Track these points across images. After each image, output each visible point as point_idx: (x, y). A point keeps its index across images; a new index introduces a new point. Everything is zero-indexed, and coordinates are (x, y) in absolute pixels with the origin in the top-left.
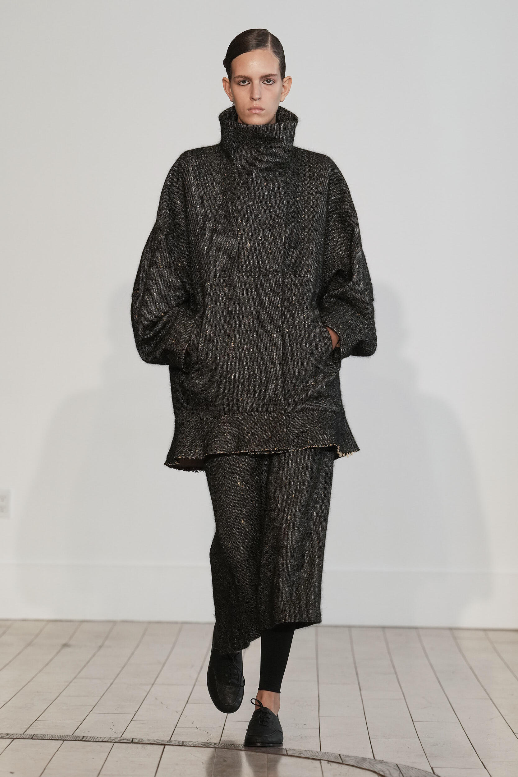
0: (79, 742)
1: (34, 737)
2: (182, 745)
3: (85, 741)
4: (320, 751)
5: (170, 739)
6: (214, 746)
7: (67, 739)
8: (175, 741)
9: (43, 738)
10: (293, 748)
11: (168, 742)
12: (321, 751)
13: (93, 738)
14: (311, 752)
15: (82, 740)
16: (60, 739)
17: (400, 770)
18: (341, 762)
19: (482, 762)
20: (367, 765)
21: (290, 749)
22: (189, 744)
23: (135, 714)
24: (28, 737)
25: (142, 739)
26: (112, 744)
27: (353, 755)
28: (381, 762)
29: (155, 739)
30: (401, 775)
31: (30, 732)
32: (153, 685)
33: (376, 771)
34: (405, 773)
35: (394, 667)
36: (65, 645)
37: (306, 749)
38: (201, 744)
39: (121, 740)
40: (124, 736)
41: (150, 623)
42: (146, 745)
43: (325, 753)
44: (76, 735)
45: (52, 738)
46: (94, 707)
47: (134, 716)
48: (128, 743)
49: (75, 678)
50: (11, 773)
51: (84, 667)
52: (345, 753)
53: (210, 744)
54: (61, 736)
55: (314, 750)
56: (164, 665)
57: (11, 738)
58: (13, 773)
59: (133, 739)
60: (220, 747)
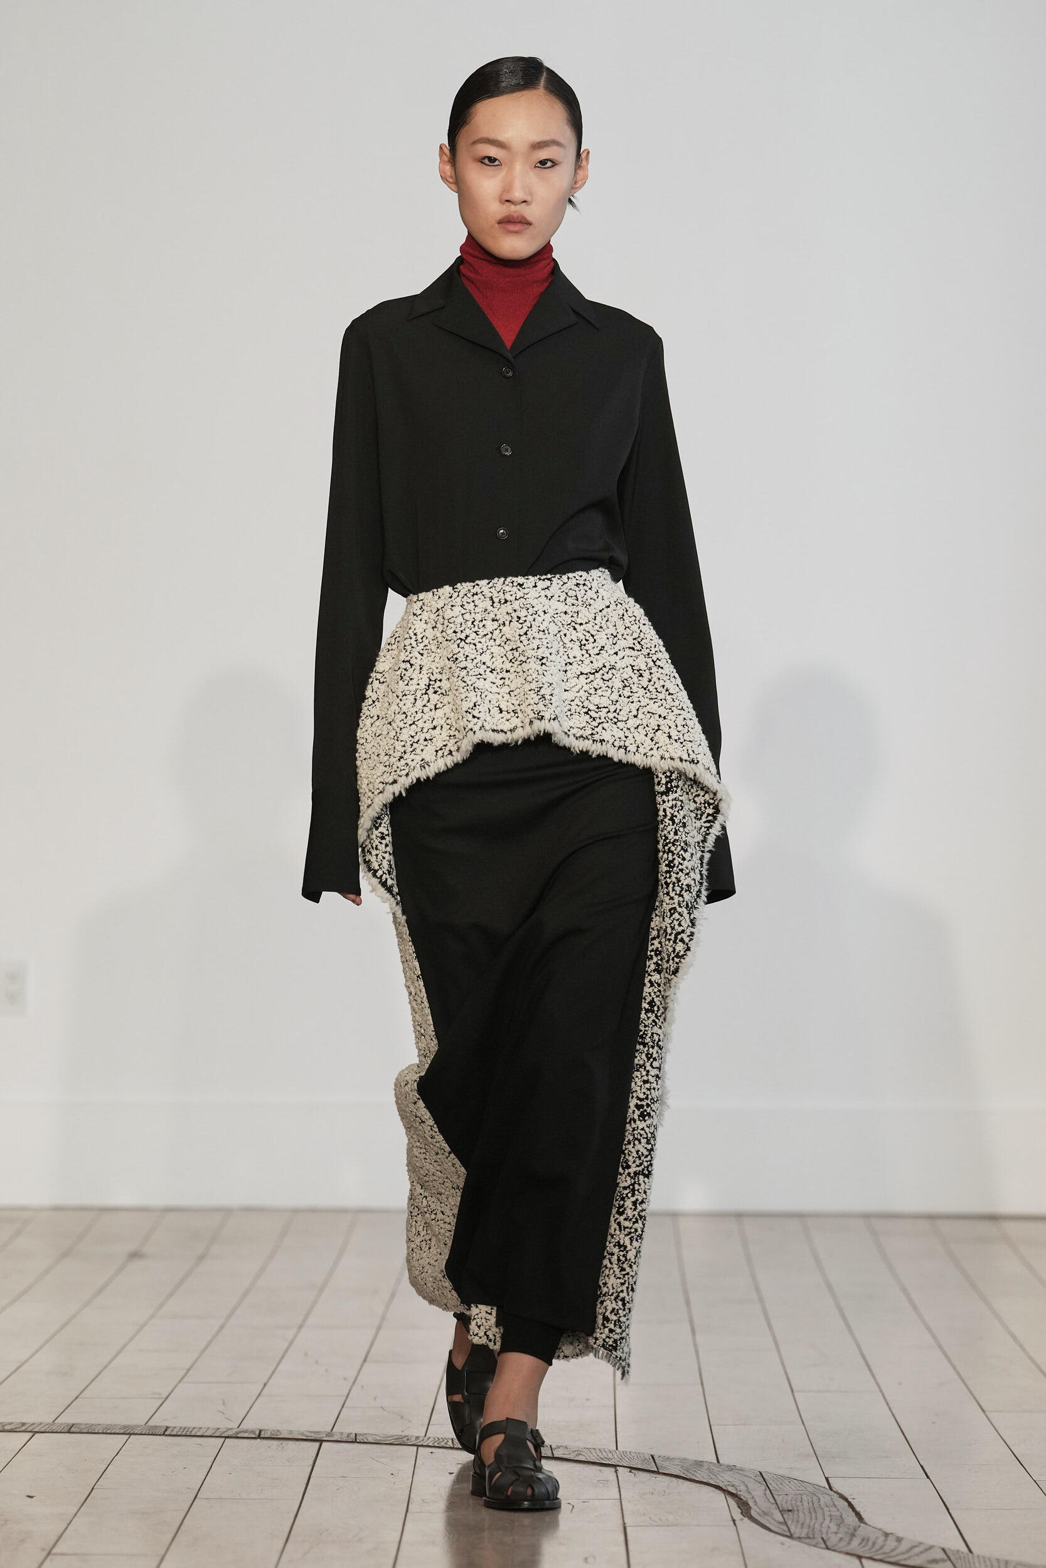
0: (159, 1437)
1: (73, 1430)
2: (355, 1441)
3: (170, 1435)
4: (615, 1449)
5: (332, 1430)
6: (415, 1442)
7: (136, 1432)
8: (342, 1434)
9: (90, 1431)
10: (564, 1445)
11: (327, 1436)
12: (617, 1449)
13: (186, 1430)
14: (598, 1451)
15: (164, 1434)
16: (122, 1431)
17: (766, 1483)
18: (656, 1470)
19: (922, 1467)
20: (704, 1475)
21: (558, 1447)
22: (367, 1439)
23: (265, 1385)
24: (61, 1428)
25: (278, 1431)
26: (222, 1440)
27: (677, 1456)
28: (731, 1468)
29: (302, 1430)
30: (768, 1491)
31: (66, 1419)
32: (301, 1327)
33: (721, 1485)
34: (776, 1490)
35: (758, 1289)
36: (135, 1255)
37: (588, 1446)
38: (390, 1439)
39: (238, 1433)
40: (244, 1426)
41: (296, 1211)
42: (285, 1443)
43: (624, 1453)
44: (153, 1424)
45: (108, 1431)
46: (188, 1370)
47: (263, 1388)
48: (253, 1438)
49: (152, 1317)
50: (29, 1496)
51: (171, 1295)
52: (662, 1453)
53: (406, 1438)
54: (125, 1427)
55: (604, 1447)
56: (321, 1290)
57: (30, 1432)
58: (32, 1497)
59: (260, 1431)
60: (426, 1444)
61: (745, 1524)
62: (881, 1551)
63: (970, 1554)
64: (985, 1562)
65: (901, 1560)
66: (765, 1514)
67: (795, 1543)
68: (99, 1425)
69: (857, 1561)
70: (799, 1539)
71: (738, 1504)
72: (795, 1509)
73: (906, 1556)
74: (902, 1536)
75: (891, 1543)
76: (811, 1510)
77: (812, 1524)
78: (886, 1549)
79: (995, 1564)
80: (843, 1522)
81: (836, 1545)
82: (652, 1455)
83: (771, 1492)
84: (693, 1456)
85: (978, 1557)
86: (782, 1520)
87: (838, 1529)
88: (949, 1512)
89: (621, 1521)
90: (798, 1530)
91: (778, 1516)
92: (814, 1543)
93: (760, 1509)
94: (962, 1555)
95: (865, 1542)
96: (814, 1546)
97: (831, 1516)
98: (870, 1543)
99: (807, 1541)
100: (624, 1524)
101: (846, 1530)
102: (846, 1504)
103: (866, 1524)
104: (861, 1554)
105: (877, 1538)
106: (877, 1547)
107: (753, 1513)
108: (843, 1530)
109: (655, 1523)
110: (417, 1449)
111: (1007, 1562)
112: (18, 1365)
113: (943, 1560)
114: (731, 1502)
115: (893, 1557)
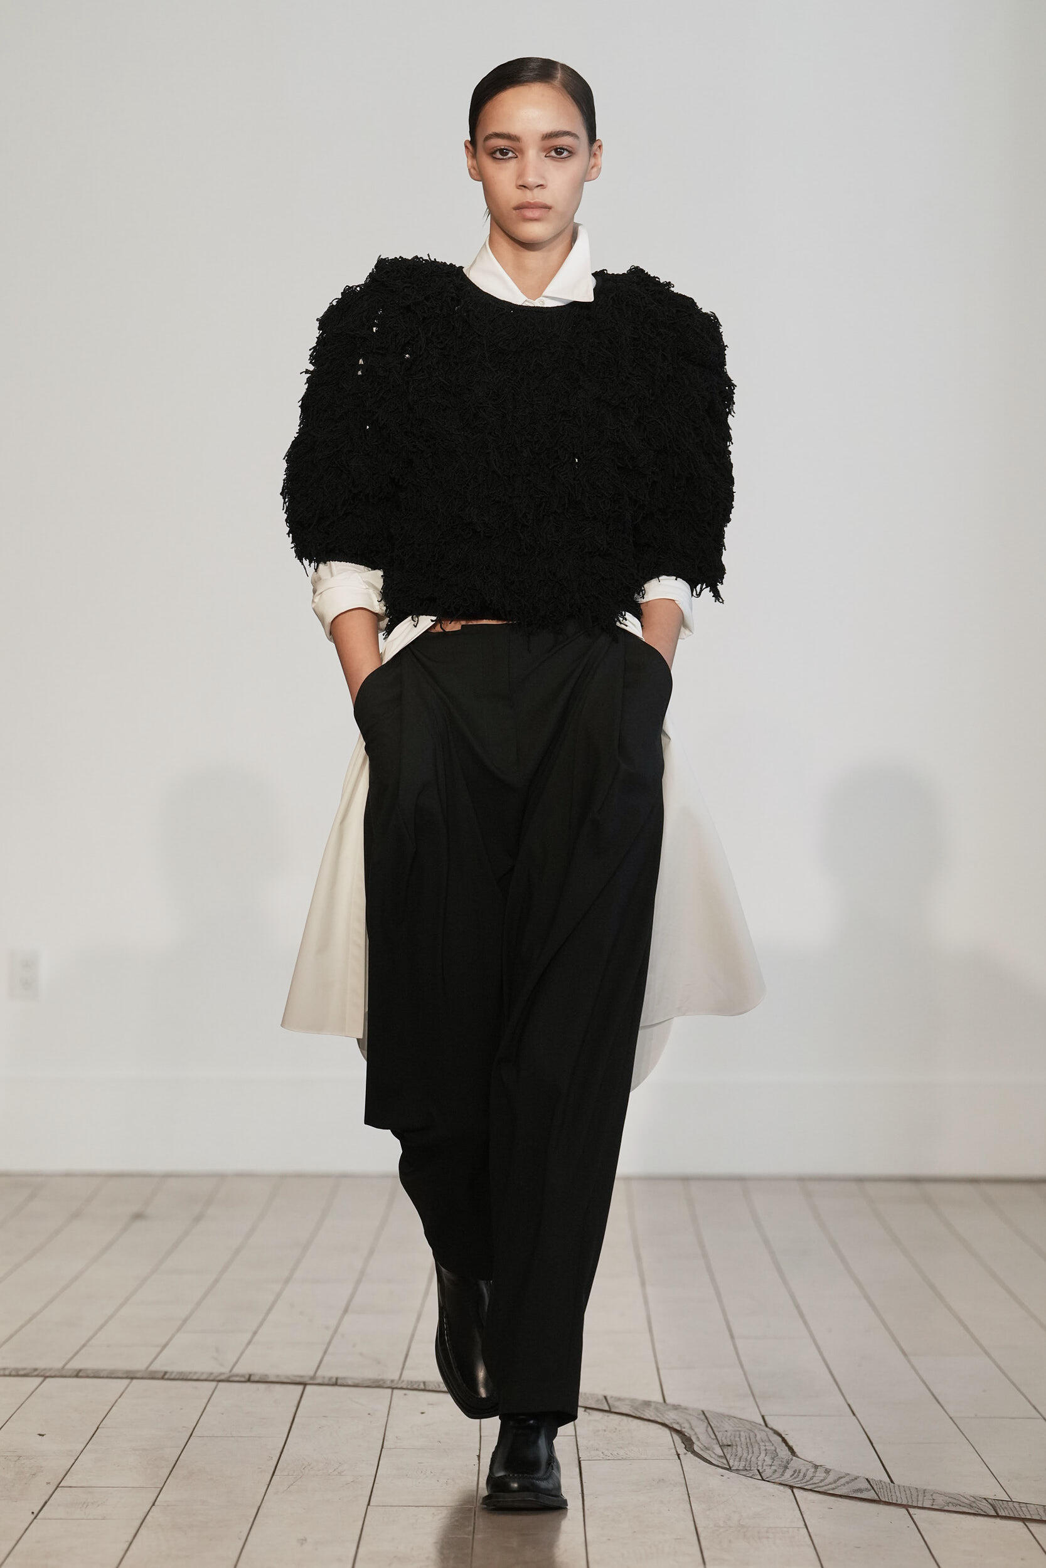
0: (157, 1381)
1: (80, 1374)
2: (336, 1384)
3: (169, 1379)
5: (315, 1374)
6: (390, 1385)
7: (138, 1376)
8: (324, 1377)
9: (96, 1375)
11: (311, 1379)
13: (183, 1374)
15: (163, 1378)
16: (125, 1376)
17: (708, 1421)
18: (607, 1408)
19: (849, 1405)
20: (652, 1414)
22: (347, 1383)
23: (255, 1333)
24: (70, 1373)
25: (266, 1375)
26: (214, 1384)
27: (628, 1397)
28: (676, 1407)
29: (288, 1374)
30: (709, 1429)
31: (76, 1365)
32: (287, 1281)
33: (667, 1422)
34: (717, 1427)
36: (138, 1216)
38: (369, 1381)
39: (229, 1377)
40: (236, 1371)
41: (284, 1176)
42: (272, 1386)
44: (151, 1369)
45: (112, 1376)
46: (185, 1321)
47: (253, 1336)
48: (243, 1382)
49: (153, 1271)
50: (40, 1435)
51: (170, 1252)
52: (616, 1394)
53: (382, 1381)
54: (127, 1372)
56: (306, 1247)
57: (42, 1376)
58: (43, 1435)
59: (250, 1376)
60: (400, 1386)
61: (689, 1459)
62: (811, 1482)
63: (892, 1484)
64: (904, 1491)
65: (829, 1490)
66: (707, 1449)
67: (733, 1474)
68: (104, 1370)
69: (789, 1491)
70: (737, 1471)
71: (682, 1440)
72: (734, 1444)
73: (833, 1486)
74: (830, 1468)
76: (748, 1445)
78: (815, 1480)
79: (915, 1494)
80: (778, 1455)
81: (771, 1477)
83: (712, 1429)
84: (641, 1396)
85: (899, 1486)
86: (723, 1455)
87: (773, 1462)
88: (873, 1446)
89: (577, 1457)
90: (736, 1463)
91: (719, 1451)
92: (750, 1475)
93: (702, 1444)
94: (885, 1485)
95: (796, 1475)
96: (751, 1477)
97: (766, 1450)
98: (801, 1474)
99: (744, 1473)
100: (579, 1458)
101: (780, 1463)
102: (780, 1439)
103: (799, 1458)
104: (792, 1484)
105: (807, 1470)
106: (807, 1478)
107: (696, 1448)
108: (777, 1462)
109: (609, 1458)
110: (392, 1392)
111: (925, 1491)
113: (867, 1490)
114: (677, 1438)
115: (822, 1486)
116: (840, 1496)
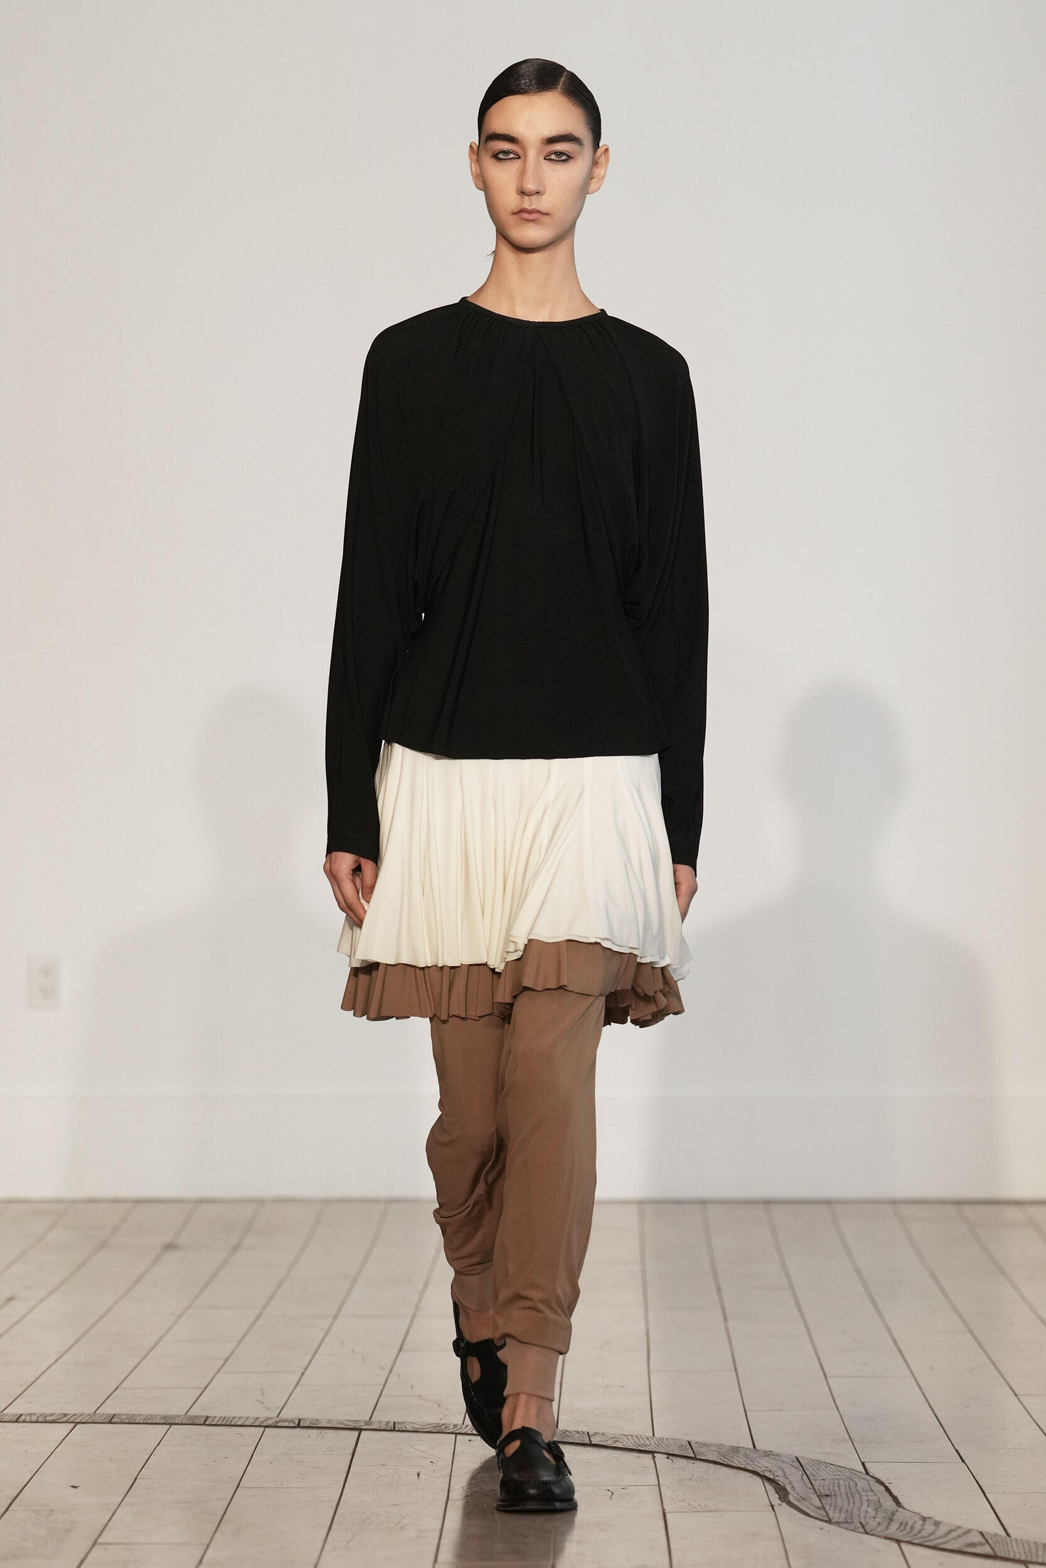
0: (199, 1427)
1: (114, 1420)
2: (393, 1430)
3: (210, 1425)
4: (652, 1436)
5: (370, 1419)
6: (452, 1430)
7: (176, 1422)
8: (380, 1422)
9: (131, 1421)
10: (601, 1432)
11: (366, 1424)
12: (654, 1435)
13: (226, 1419)
14: (635, 1438)
15: (204, 1424)
16: (163, 1422)
17: (803, 1469)
18: (693, 1456)
19: (957, 1450)
20: (742, 1461)
21: (596, 1434)
22: (406, 1428)
23: (303, 1374)
24: (102, 1419)
25: (317, 1420)
26: (262, 1429)
27: (714, 1442)
28: (767, 1454)
29: (341, 1419)
30: (805, 1476)
31: (109, 1409)
32: (335, 1317)
33: (758, 1470)
34: (813, 1474)
35: (788, 1276)
36: (169, 1247)
37: (625, 1433)
38: (430, 1426)
39: (280, 1421)
40: (283, 1416)
41: (327, 1201)
42: (325, 1431)
43: (661, 1439)
44: (194, 1414)
45: (148, 1421)
46: (226, 1360)
47: (301, 1377)
48: (292, 1427)
49: (189, 1307)
51: (206, 1286)
52: (700, 1439)
53: (445, 1426)
54: (165, 1417)
55: (640, 1434)
56: (355, 1280)
57: (72, 1422)
58: (76, 1487)
59: (300, 1420)
60: (464, 1432)
61: (783, 1510)
62: (919, 1536)
63: (1008, 1538)
64: (1023, 1545)
65: (940, 1544)
66: (804, 1499)
67: (833, 1527)
68: (139, 1415)
69: (896, 1545)
70: (838, 1523)
71: (775, 1489)
72: (833, 1493)
73: (944, 1540)
74: (938, 1520)
75: (929, 1527)
76: (849, 1494)
77: (849, 1509)
78: (924, 1533)
79: (1032, 1545)
80: (881, 1506)
81: (875, 1530)
82: (689, 1442)
83: (808, 1477)
84: (729, 1441)
85: (1016, 1540)
86: (821, 1506)
87: (876, 1514)
88: (985, 1496)
89: (660, 1507)
90: (836, 1515)
91: (817, 1502)
92: (853, 1528)
93: (797, 1494)
94: (1000, 1539)
95: (902, 1528)
96: (853, 1530)
97: (868, 1501)
98: (908, 1528)
99: (846, 1525)
100: (664, 1510)
101: (884, 1514)
102: (883, 1488)
103: (904, 1508)
104: (899, 1538)
105: (915, 1522)
106: (915, 1531)
107: (791, 1498)
108: (881, 1514)
109: (696, 1510)
110: (456, 1437)
111: (1044, 1545)
112: (58, 1356)
113: (981, 1544)
114: (769, 1487)
115: (933, 1540)
116: (952, 1551)
